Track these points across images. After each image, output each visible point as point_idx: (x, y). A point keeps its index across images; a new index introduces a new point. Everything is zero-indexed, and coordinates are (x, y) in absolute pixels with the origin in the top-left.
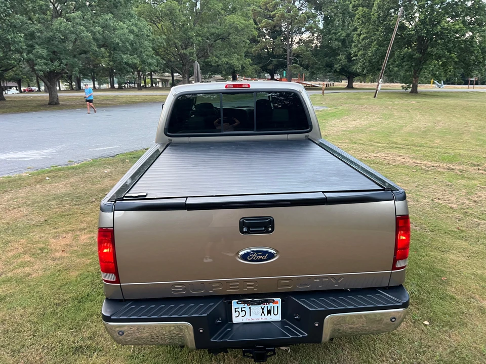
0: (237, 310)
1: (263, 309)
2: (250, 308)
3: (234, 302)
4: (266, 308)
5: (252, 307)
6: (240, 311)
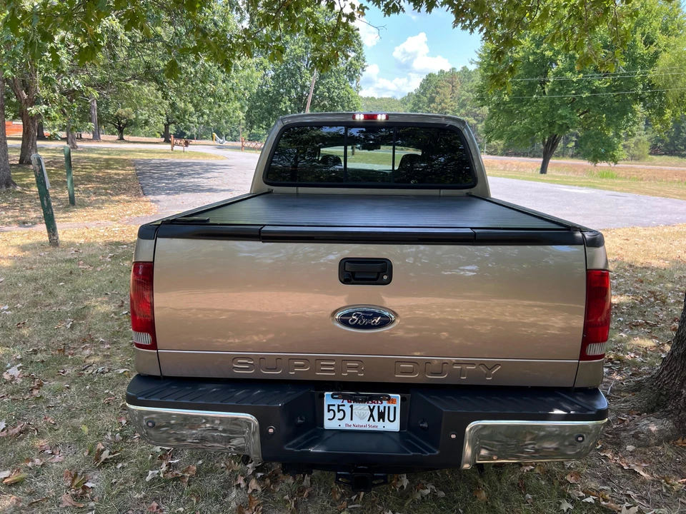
0: (331, 408)
1: (372, 411)
2: (351, 407)
3: (328, 398)
4: (376, 409)
5: (356, 406)
6: (336, 411)
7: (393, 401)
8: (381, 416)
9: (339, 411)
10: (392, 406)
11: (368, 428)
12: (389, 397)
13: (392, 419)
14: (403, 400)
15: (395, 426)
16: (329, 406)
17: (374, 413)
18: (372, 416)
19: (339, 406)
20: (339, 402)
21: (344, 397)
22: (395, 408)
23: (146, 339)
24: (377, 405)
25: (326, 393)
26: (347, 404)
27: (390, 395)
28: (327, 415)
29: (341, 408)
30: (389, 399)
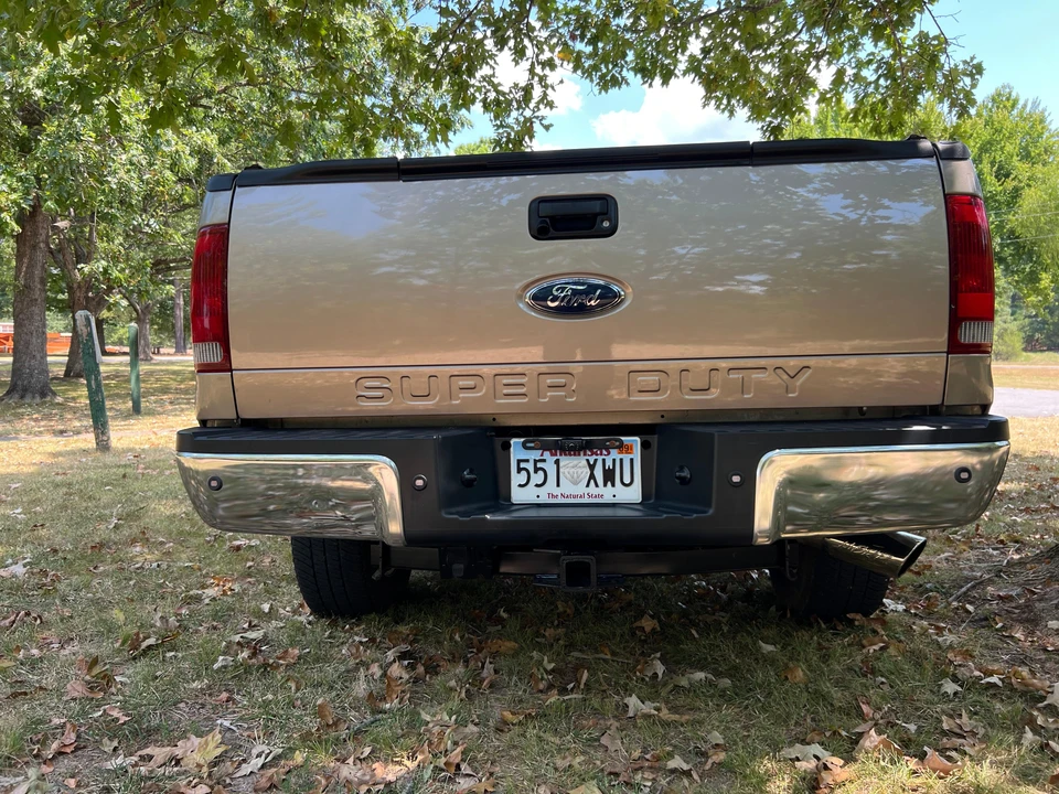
0: (522, 465)
1: (592, 467)
2: (557, 462)
3: (515, 442)
4: (599, 464)
5: (566, 461)
6: (532, 470)
7: (629, 449)
8: (609, 476)
9: (537, 470)
10: (627, 458)
11: (586, 500)
12: (622, 441)
13: (627, 480)
14: (645, 445)
15: (633, 494)
16: (519, 461)
17: (595, 473)
18: (592, 477)
19: (536, 462)
20: (535, 455)
21: (544, 447)
22: (632, 460)
23: (213, 354)
24: (600, 458)
25: (513, 441)
26: (550, 458)
27: (623, 438)
28: (517, 479)
29: (539, 465)
30: (621, 447)
